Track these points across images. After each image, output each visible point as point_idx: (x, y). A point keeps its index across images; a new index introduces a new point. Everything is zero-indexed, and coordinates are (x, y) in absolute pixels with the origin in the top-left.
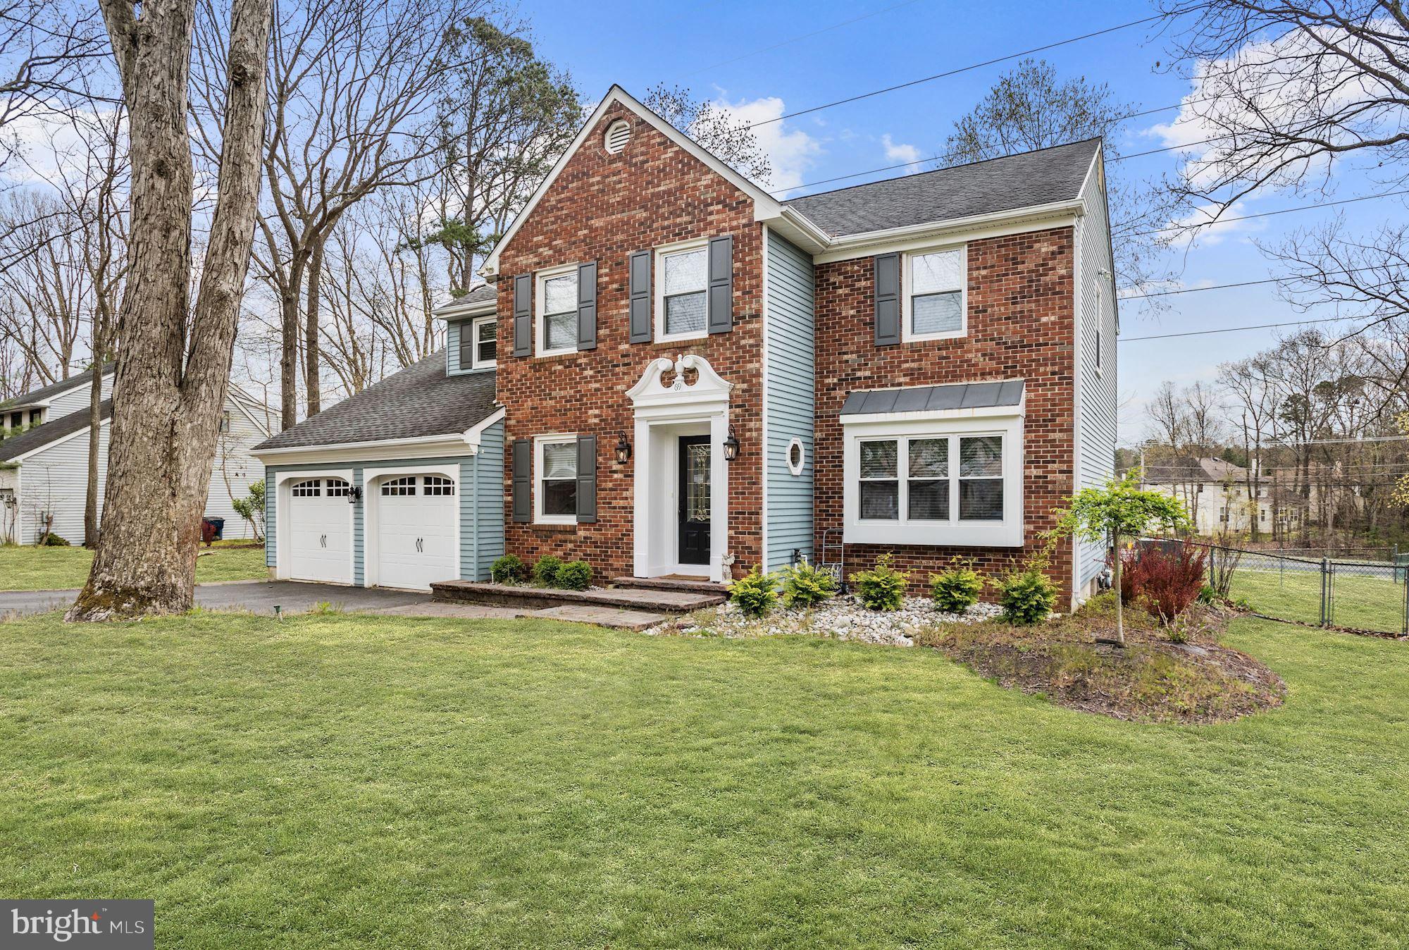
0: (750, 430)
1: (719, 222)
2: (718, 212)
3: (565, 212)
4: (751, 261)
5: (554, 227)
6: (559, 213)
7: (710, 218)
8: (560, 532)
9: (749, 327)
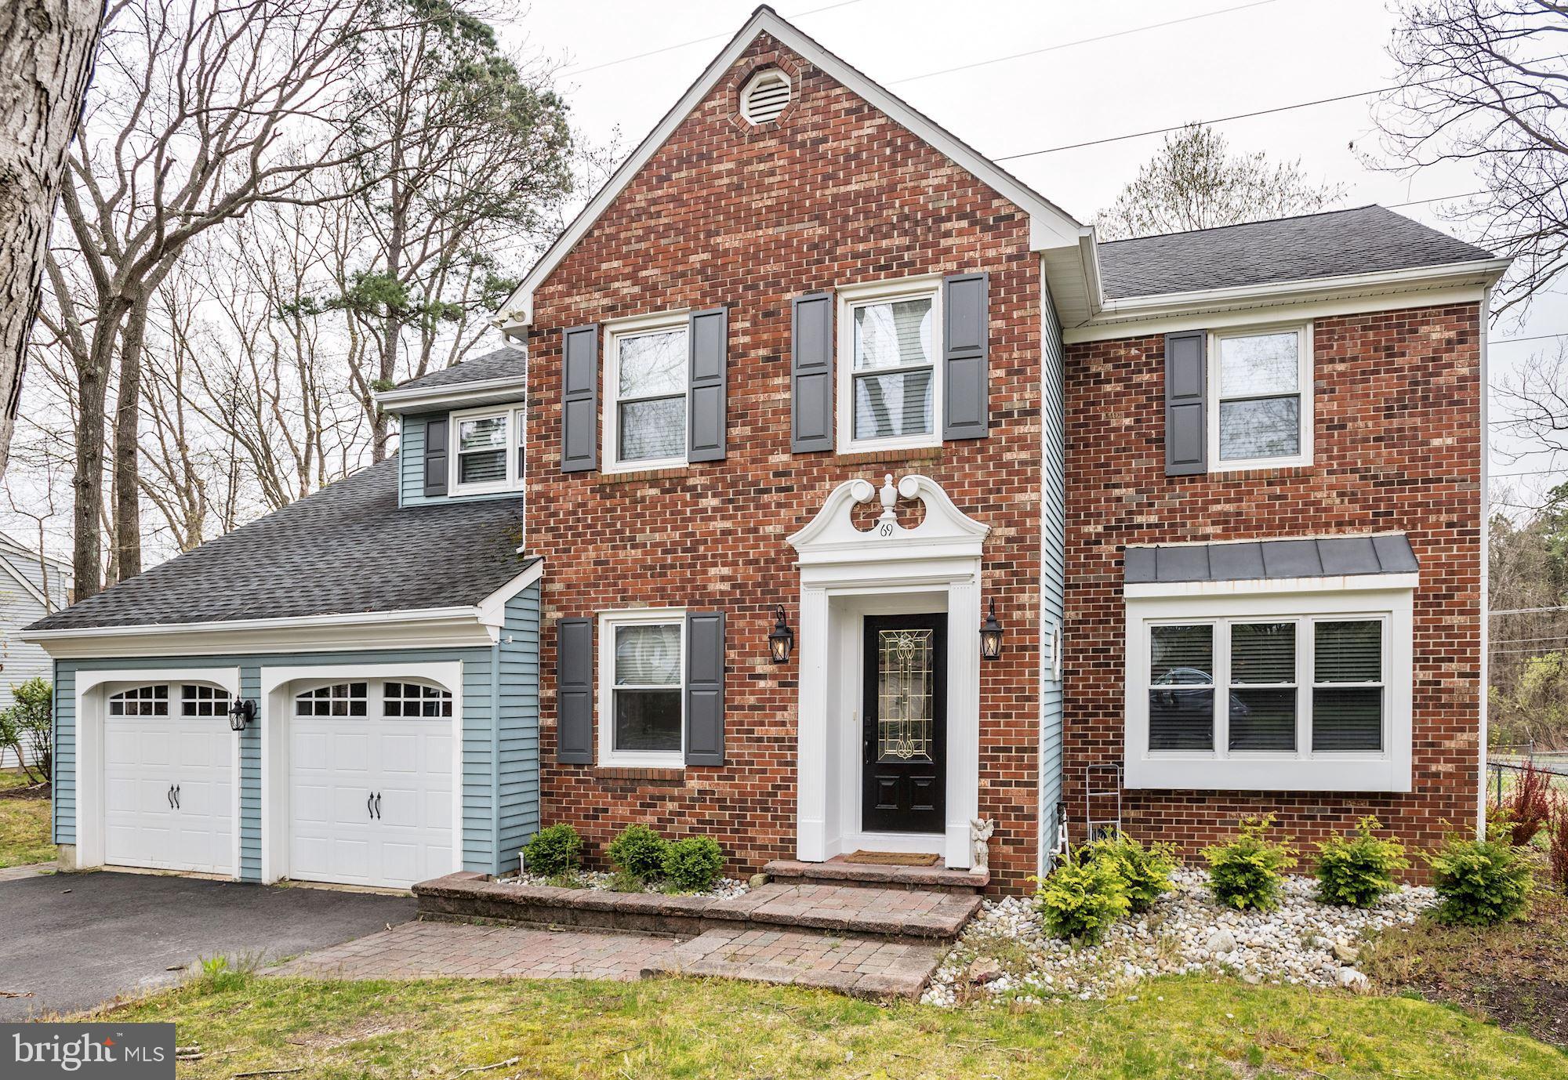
0: (1021, 607)
1: (962, 249)
2: (961, 233)
3: (664, 220)
4: (1022, 321)
5: (643, 246)
6: (653, 222)
7: (944, 243)
8: (652, 782)
9: (1018, 430)
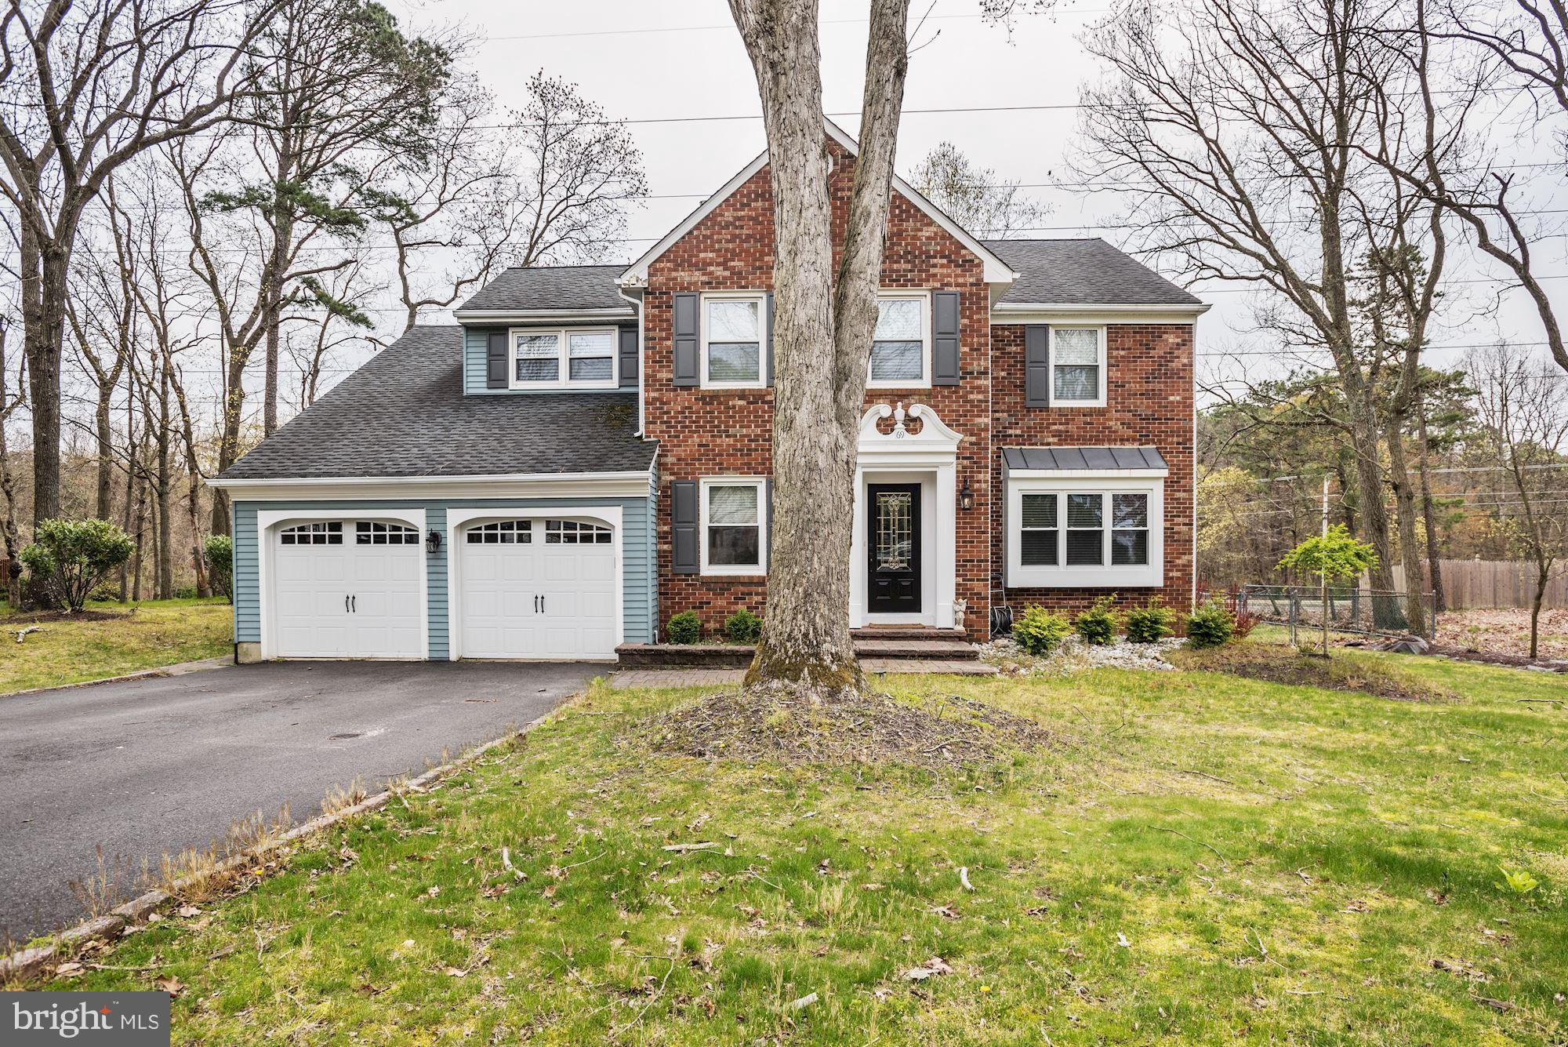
0: (979, 482)
1: (943, 276)
2: (942, 266)
3: (745, 231)
4: (979, 321)
5: (731, 246)
6: (737, 232)
7: (933, 271)
8: (743, 584)
9: (978, 382)
